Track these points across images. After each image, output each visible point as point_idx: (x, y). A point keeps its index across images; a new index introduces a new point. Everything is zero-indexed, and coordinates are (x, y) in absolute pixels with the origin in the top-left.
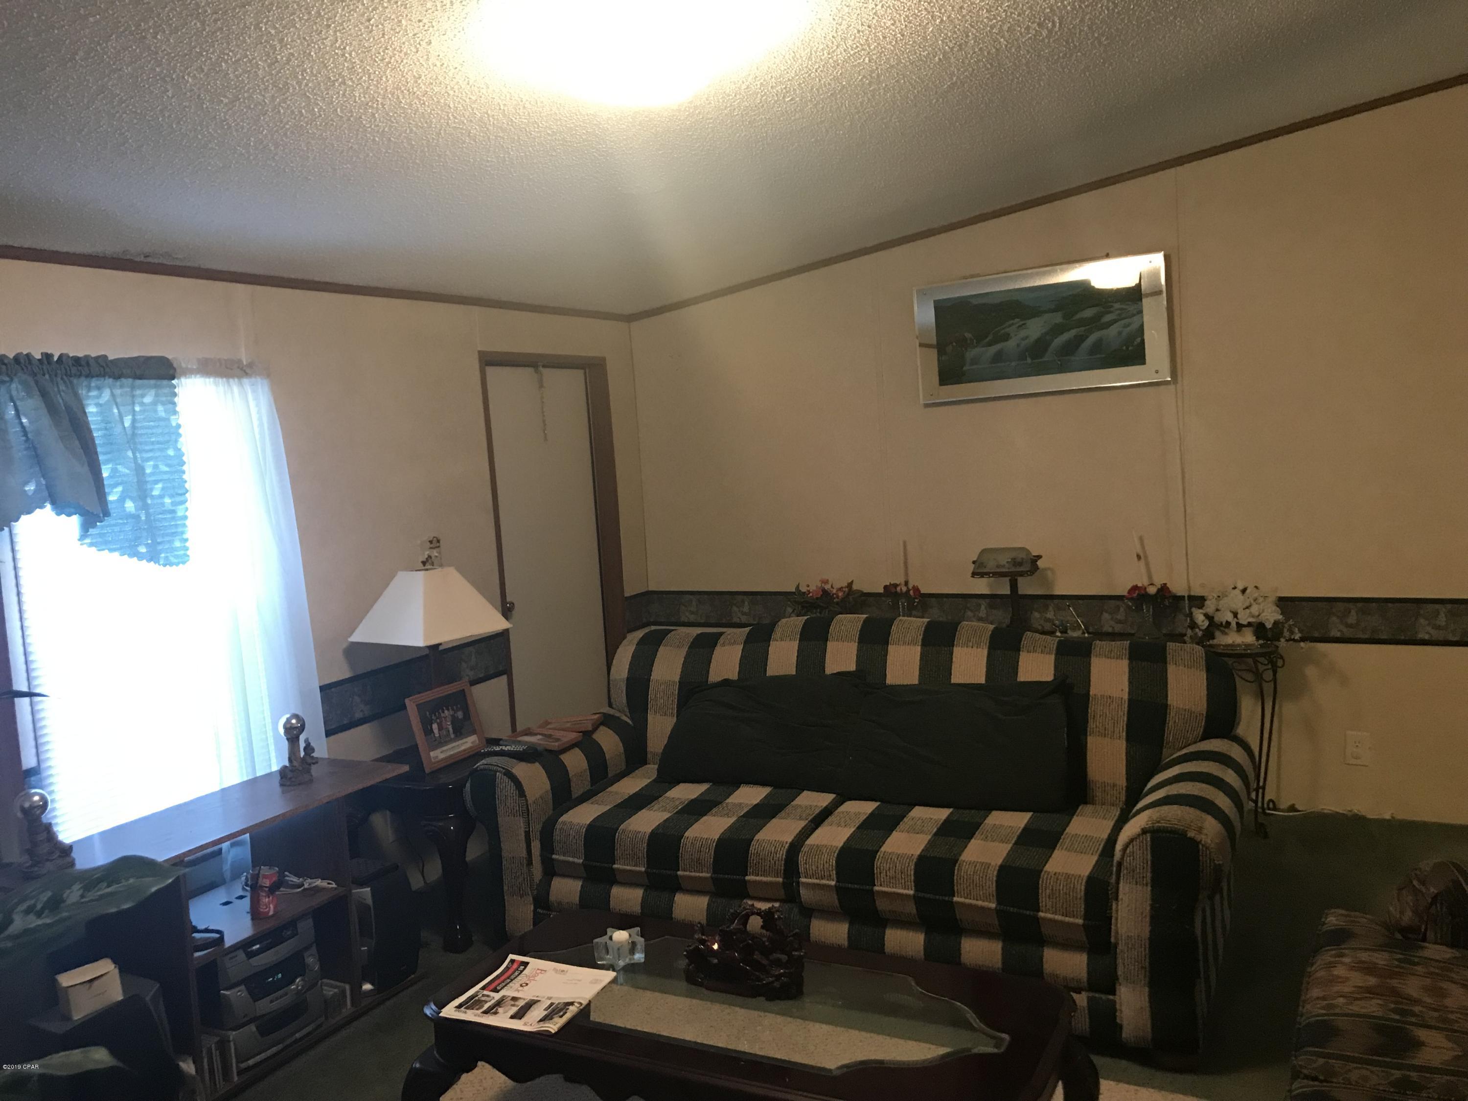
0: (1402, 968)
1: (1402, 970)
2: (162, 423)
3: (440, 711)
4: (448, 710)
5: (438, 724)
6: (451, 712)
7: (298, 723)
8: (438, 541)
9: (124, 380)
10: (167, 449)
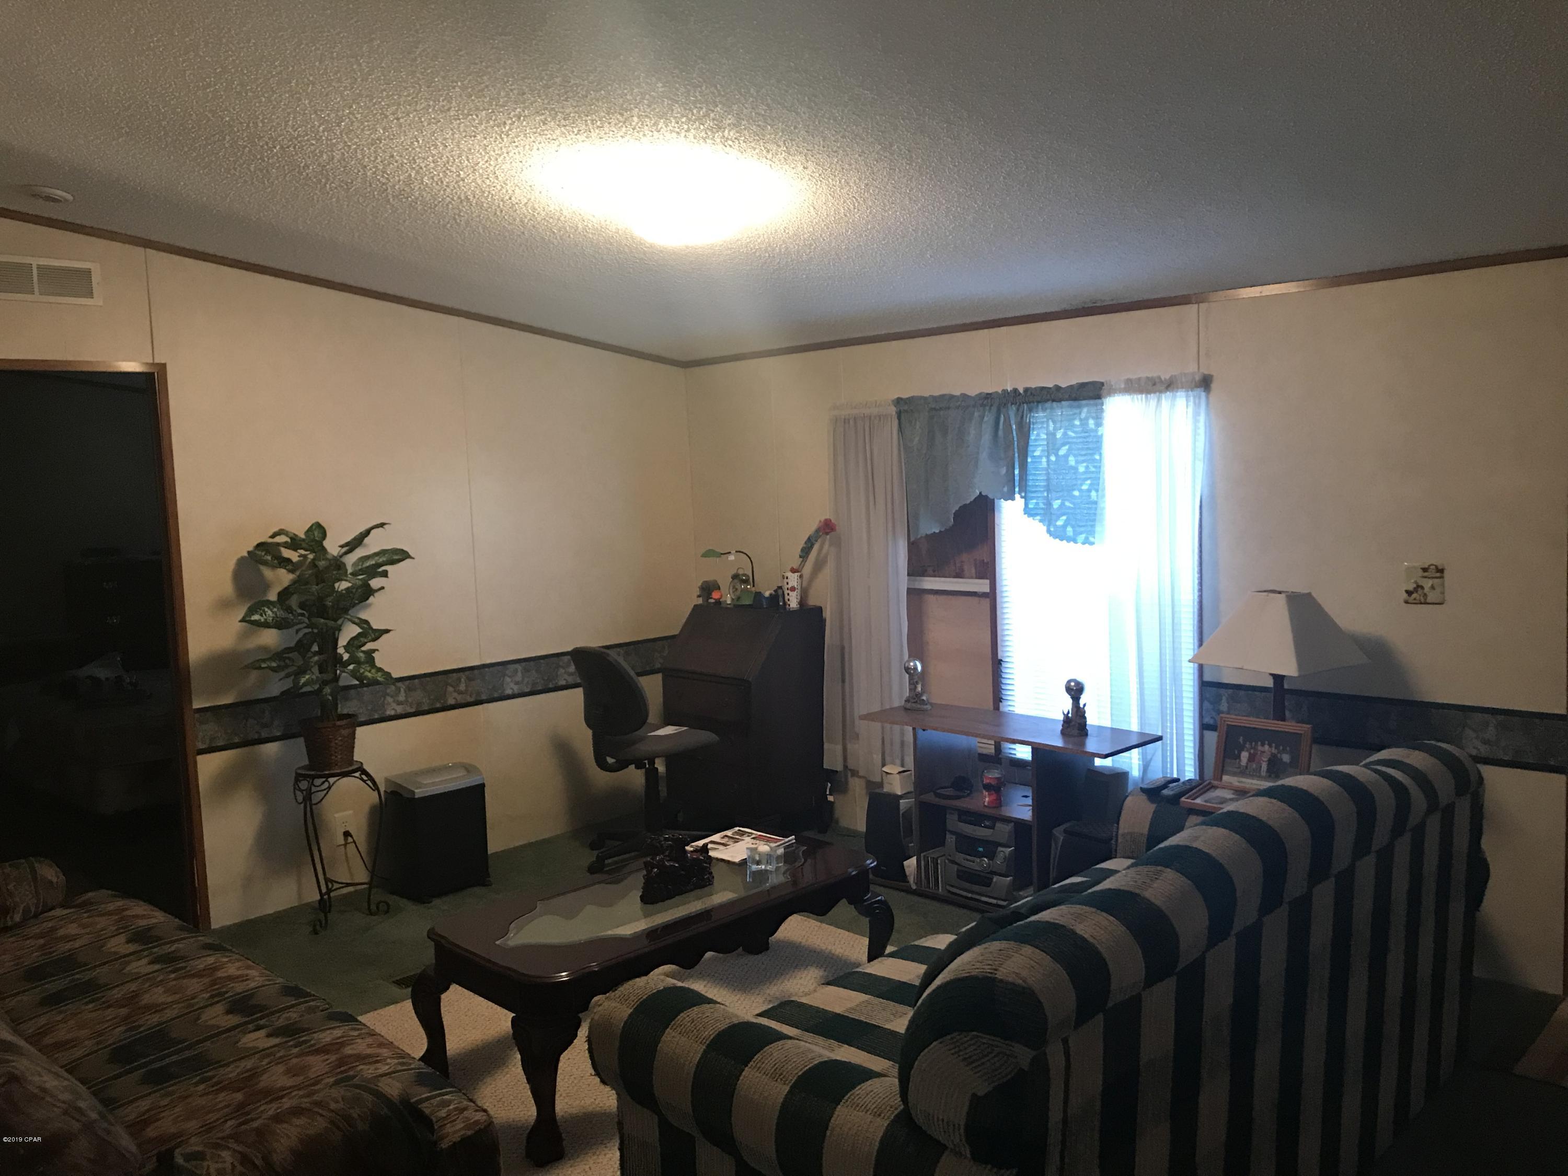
0: (342, 1072)
1: (339, 1070)
2: (1092, 434)
3: (1259, 743)
4: (1270, 746)
5: (1250, 754)
6: (1274, 750)
7: (1075, 686)
8: (1441, 571)
9: (1063, 403)
10: (1095, 454)
